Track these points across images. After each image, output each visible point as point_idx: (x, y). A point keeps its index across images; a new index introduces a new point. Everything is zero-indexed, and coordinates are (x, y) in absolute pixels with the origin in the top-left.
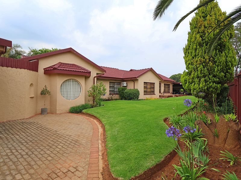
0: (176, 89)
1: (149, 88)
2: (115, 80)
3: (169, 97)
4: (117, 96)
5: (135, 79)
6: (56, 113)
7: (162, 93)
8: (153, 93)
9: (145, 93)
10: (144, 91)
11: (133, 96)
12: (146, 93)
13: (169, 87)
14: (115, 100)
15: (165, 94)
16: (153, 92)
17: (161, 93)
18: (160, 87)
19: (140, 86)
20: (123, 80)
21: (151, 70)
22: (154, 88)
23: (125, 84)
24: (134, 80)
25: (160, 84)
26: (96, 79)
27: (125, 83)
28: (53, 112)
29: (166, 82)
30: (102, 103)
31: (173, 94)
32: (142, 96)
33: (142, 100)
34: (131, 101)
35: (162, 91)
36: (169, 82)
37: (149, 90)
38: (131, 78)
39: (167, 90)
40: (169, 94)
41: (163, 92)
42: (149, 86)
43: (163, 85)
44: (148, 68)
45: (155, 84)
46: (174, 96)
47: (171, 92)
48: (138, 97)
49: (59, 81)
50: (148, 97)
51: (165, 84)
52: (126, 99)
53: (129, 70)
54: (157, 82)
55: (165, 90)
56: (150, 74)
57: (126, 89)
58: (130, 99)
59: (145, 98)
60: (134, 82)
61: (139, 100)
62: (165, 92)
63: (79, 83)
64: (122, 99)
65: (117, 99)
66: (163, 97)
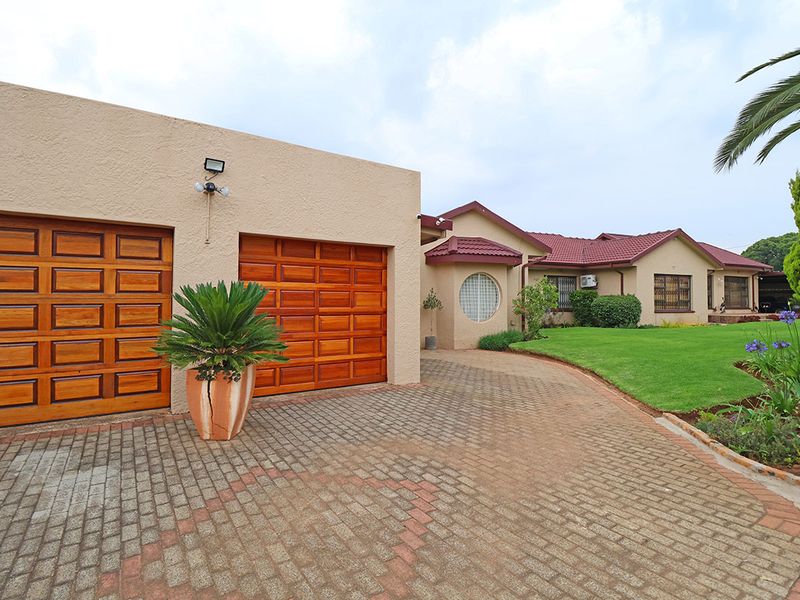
0: (776, 296)
1: (674, 293)
2: (561, 270)
3: (743, 320)
4: (566, 317)
5: (627, 265)
6: (453, 349)
7: (718, 309)
8: (685, 306)
9: (659, 308)
10: (656, 302)
11: (623, 316)
12: (661, 306)
13: (745, 288)
14: (562, 326)
15: (729, 312)
16: (688, 303)
17: (715, 310)
18: (710, 287)
19: (641, 286)
20: (585, 269)
21: (680, 236)
22: (687, 291)
23: (591, 281)
24: (623, 268)
25: (710, 277)
26: (526, 269)
27: (592, 277)
28: (448, 346)
29: (734, 271)
30: (542, 332)
31: (762, 310)
32: (648, 315)
33: (651, 327)
34: (616, 330)
35: (718, 300)
36: (743, 271)
37: (670, 298)
38: (613, 263)
39: (735, 296)
40: (747, 313)
41: (722, 305)
42: (670, 287)
43: (719, 282)
44: (669, 231)
45: (693, 279)
46: (767, 317)
47: (751, 306)
48: (635, 318)
49: (456, 278)
50: (670, 318)
51: (727, 279)
52: (595, 324)
53: (594, 236)
54: (698, 271)
55: (726, 298)
56: (674, 249)
57: (596, 293)
58: (611, 325)
59: (660, 323)
60: (622, 274)
61: (641, 327)
62: (727, 304)
63: (493, 282)
64: (582, 325)
65: (567, 326)
66: (723, 320)
